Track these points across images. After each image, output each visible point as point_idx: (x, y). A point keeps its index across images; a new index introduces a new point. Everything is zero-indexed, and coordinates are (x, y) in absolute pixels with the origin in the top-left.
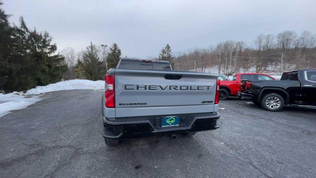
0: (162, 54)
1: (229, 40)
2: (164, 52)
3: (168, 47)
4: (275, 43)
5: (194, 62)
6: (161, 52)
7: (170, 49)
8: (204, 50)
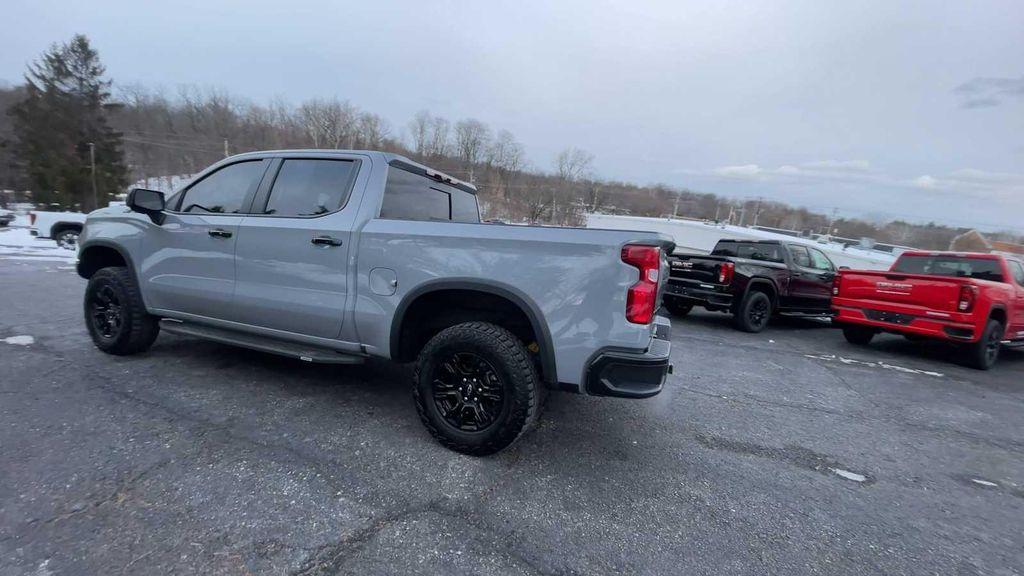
0: (49, 75)
1: (341, 99)
2: (57, 63)
3: (83, 51)
4: (452, 142)
5: (223, 146)
6: (42, 65)
7: (93, 64)
8: (255, 110)
